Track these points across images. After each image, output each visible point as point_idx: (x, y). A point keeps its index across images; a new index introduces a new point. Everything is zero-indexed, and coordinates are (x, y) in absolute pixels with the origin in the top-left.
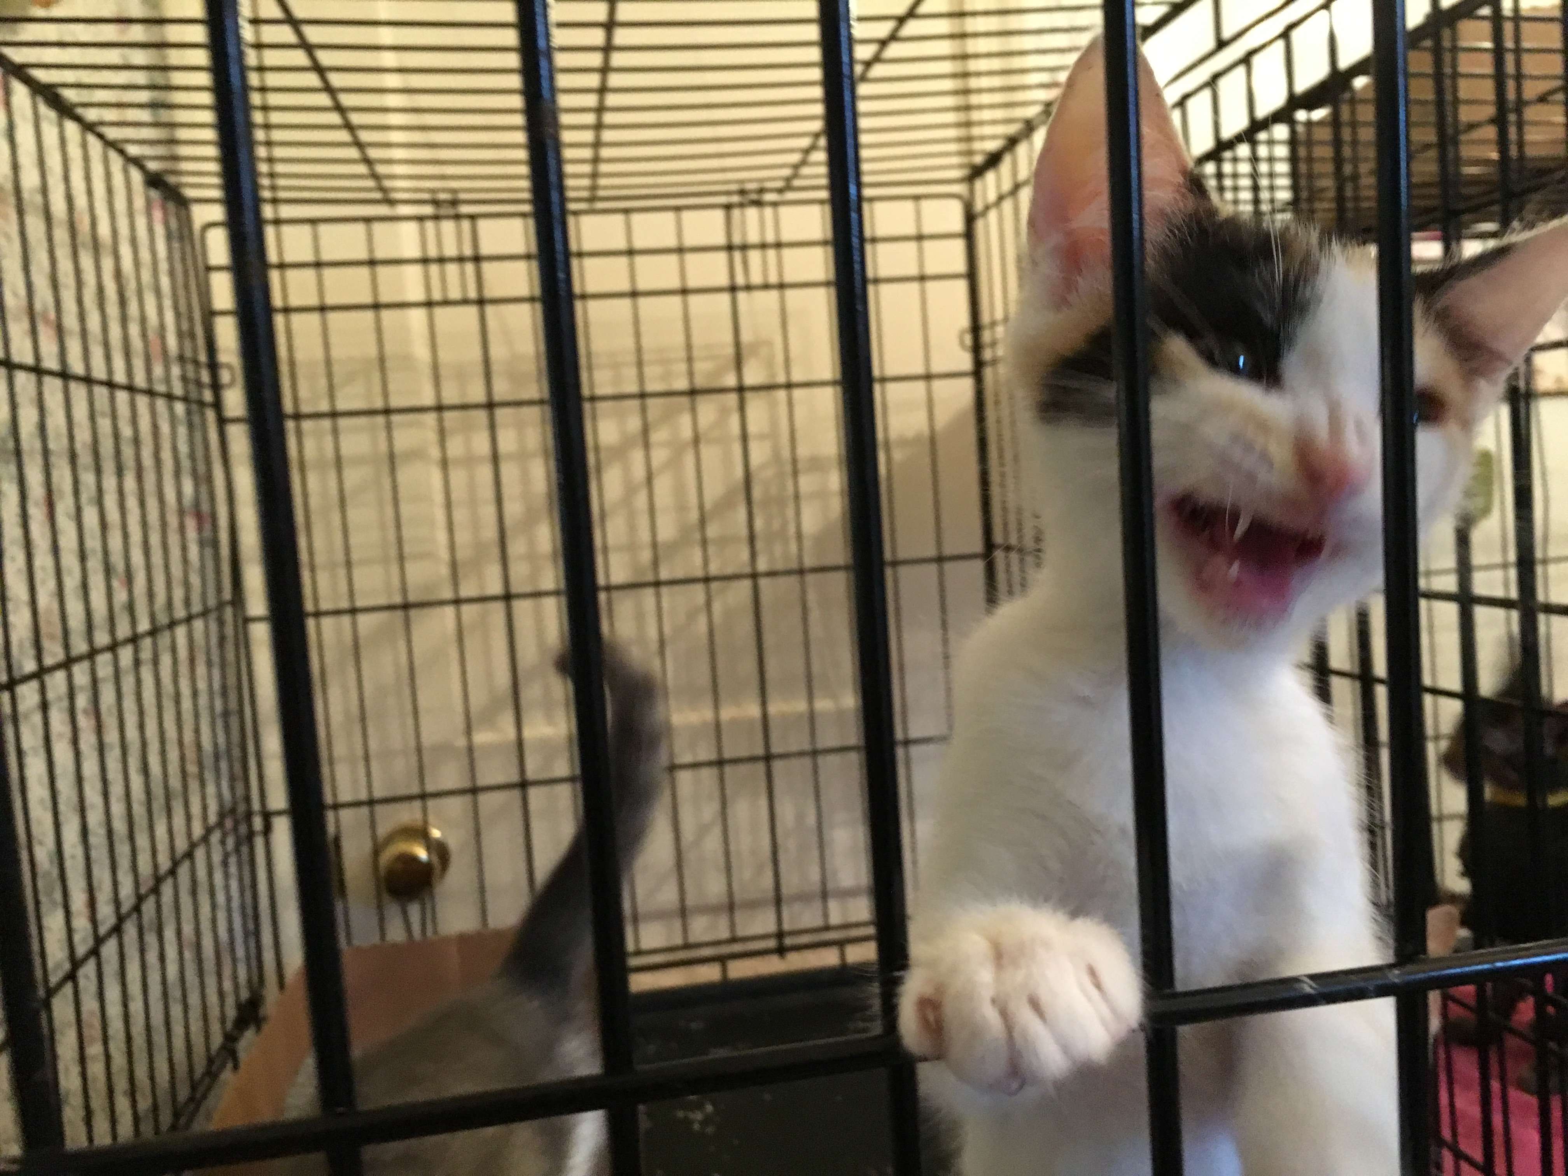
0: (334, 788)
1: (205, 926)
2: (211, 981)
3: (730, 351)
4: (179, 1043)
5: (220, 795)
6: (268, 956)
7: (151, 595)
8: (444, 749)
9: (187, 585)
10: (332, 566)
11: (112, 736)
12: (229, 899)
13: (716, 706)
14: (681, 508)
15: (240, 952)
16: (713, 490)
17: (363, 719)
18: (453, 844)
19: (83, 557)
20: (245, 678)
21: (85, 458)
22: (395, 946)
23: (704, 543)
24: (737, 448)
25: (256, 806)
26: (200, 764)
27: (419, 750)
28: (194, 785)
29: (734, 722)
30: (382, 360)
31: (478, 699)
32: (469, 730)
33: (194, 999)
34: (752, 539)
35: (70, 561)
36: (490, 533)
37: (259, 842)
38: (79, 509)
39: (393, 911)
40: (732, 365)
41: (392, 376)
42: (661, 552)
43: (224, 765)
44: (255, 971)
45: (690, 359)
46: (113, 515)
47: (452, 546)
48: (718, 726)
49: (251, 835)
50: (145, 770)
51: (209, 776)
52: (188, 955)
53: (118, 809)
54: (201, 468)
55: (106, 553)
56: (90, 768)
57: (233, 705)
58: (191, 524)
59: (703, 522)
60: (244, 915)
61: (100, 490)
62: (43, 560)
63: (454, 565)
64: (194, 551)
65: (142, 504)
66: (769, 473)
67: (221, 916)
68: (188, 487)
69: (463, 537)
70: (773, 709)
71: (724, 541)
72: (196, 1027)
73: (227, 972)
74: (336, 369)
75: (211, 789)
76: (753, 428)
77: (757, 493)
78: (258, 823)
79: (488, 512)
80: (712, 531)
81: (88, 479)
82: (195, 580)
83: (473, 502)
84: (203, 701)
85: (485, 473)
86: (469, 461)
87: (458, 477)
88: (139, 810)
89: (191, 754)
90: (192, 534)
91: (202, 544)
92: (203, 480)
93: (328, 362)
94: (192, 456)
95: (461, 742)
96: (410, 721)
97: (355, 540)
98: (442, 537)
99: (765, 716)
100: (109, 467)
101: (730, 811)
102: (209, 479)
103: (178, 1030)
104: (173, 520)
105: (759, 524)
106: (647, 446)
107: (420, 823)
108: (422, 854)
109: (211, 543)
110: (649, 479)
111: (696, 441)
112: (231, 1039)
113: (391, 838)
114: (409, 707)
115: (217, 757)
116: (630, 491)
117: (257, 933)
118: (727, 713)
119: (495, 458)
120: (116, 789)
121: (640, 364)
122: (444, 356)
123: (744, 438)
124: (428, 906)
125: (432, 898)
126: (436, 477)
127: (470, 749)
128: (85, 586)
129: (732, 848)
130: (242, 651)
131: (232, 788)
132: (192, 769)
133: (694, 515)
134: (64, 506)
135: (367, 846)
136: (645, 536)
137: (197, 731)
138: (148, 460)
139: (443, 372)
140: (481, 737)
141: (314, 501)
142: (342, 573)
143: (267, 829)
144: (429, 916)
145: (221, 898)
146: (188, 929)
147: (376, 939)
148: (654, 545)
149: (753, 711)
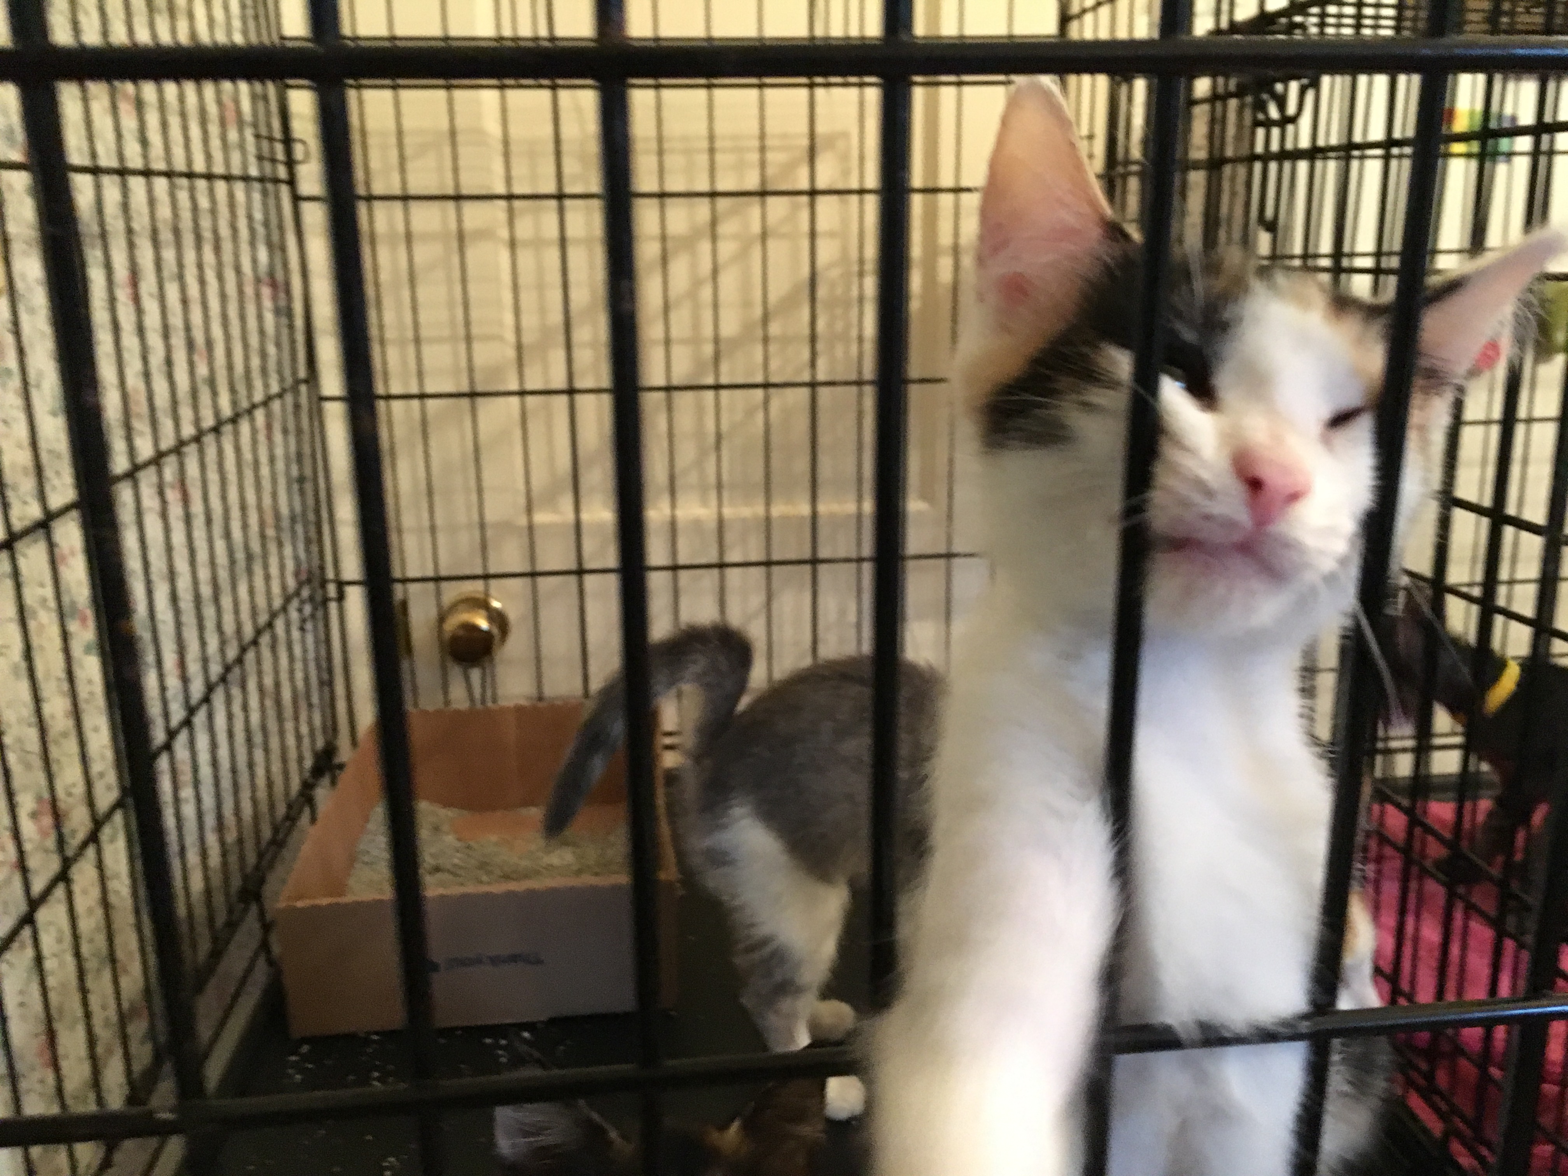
0: (403, 561)
1: (284, 677)
2: (289, 726)
3: (805, 142)
4: (261, 781)
5: (296, 558)
6: (341, 706)
7: (230, 367)
8: (506, 526)
9: (264, 355)
10: (402, 343)
11: (197, 507)
12: (305, 651)
13: (768, 504)
14: (747, 304)
15: (315, 700)
16: (778, 289)
17: (430, 493)
18: (512, 616)
19: (166, 334)
20: (318, 446)
21: (166, 235)
22: (458, 712)
23: (766, 340)
24: (805, 244)
25: (330, 574)
26: (278, 528)
27: (482, 526)
28: (273, 548)
29: (785, 518)
30: (453, 133)
31: (539, 479)
32: (529, 510)
33: (274, 743)
34: (813, 339)
35: (155, 340)
36: (556, 317)
37: (333, 606)
38: (161, 287)
39: (456, 672)
40: (805, 156)
41: (462, 150)
42: (723, 347)
43: (299, 529)
44: (329, 718)
45: (763, 149)
46: (193, 290)
47: (518, 329)
48: (768, 520)
49: (325, 601)
50: (227, 535)
51: (286, 538)
52: (269, 703)
53: (204, 574)
54: (275, 238)
55: (188, 328)
56: (178, 537)
57: (308, 472)
58: (266, 291)
59: (765, 319)
60: (319, 667)
61: (180, 265)
62: (130, 341)
63: (519, 348)
64: (269, 318)
65: (220, 277)
66: (835, 273)
67: (299, 666)
68: (263, 255)
69: (529, 321)
70: (822, 508)
71: (786, 340)
72: (276, 767)
73: (303, 716)
74: (408, 140)
75: (288, 551)
76: (822, 225)
77: (822, 292)
78: (332, 590)
79: (555, 296)
80: (775, 329)
81: (169, 255)
82: (272, 350)
83: (541, 287)
84: (280, 465)
85: (553, 256)
86: (538, 243)
87: (526, 258)
88: (223, 575)
89: (269, 519)
90: (267, 304)
91: (277, 312)
92: (277, 248)
93: (400, 133)
94: (266, 224)
95: (523, 521)
96: (474, 497)
97: (424, 317)
98: (509, 318)
99: (814, 516)
100: (188, 239)
101: (775, 605)
102: (283, 249)
103: (260, 772)
104: (249, 290)
105: (821, 324)
106: (714, 238)
107: (481, 596)
108: (483, 624)
109: (284, 312)
110: (715, 272)
111: (764, 236)
112: (307, 787)
113: (454, 607)
114: (473, 483)
115: (293, 519)
116: (696, 283)
117: (330, 683)
118: (778, 510)
119: (563, 242)
120: (202, 556)
121: (712, 151)
122: (514, 131)
123: (813, 235)
124: (488, 671)
125: (493, 666)
126: (504, 256)
127: (531, 528)
128: (169, 362)
129: (775, 637)
130: (316, 424)
131: (308, 550)
132: (271, 532)
133: (758, 312)
134: (149, 284)
135: (433, 613)
136: (708, 331)
137: (274, 495)
138: (225, 231)
139: (514, 148)
140: (541, 517)
141: (385, 276)
142: (411, 350)
143: (341, 597)
144: (489, 680)
145: (297, 650)
146: (268, 681)
147: (440, 705)
148: (717, 340)
149: (805, 509)
